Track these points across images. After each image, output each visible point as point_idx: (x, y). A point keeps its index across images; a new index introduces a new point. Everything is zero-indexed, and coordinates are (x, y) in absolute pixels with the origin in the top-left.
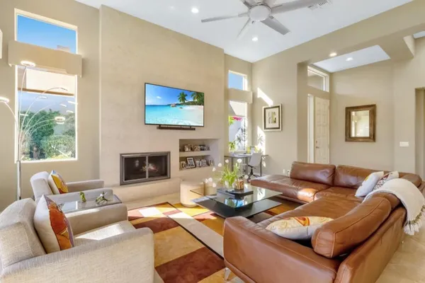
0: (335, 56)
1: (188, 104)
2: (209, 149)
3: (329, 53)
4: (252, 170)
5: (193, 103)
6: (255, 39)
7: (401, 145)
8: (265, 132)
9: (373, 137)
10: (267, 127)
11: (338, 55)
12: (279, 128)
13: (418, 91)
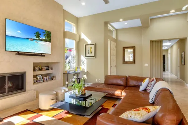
0: (122, 21)
1: (42, 40)
2: (52, 69)
3: (120, 19)
4: (79, 81)
5: (45, 40)
6: (83, 4)
7: (145, 65)
8: (86, 58)
9: (134, 62)
10: (87, 55)
11: (123, 21)
12: (94, 56)
13: (151, 41)
